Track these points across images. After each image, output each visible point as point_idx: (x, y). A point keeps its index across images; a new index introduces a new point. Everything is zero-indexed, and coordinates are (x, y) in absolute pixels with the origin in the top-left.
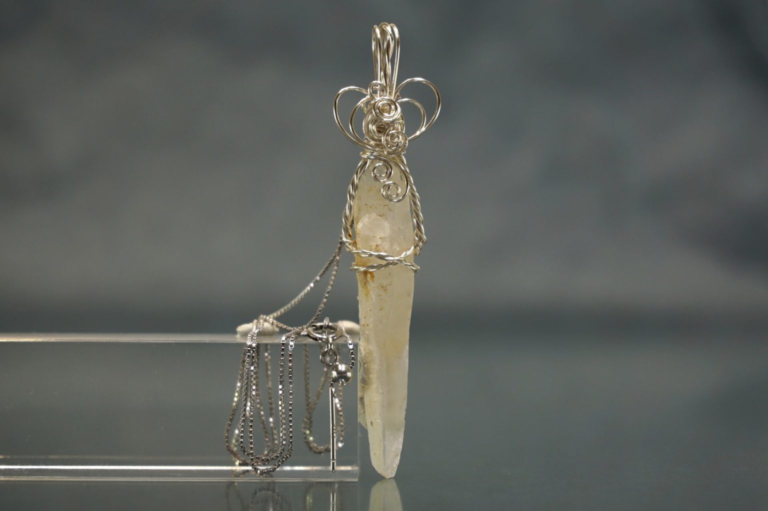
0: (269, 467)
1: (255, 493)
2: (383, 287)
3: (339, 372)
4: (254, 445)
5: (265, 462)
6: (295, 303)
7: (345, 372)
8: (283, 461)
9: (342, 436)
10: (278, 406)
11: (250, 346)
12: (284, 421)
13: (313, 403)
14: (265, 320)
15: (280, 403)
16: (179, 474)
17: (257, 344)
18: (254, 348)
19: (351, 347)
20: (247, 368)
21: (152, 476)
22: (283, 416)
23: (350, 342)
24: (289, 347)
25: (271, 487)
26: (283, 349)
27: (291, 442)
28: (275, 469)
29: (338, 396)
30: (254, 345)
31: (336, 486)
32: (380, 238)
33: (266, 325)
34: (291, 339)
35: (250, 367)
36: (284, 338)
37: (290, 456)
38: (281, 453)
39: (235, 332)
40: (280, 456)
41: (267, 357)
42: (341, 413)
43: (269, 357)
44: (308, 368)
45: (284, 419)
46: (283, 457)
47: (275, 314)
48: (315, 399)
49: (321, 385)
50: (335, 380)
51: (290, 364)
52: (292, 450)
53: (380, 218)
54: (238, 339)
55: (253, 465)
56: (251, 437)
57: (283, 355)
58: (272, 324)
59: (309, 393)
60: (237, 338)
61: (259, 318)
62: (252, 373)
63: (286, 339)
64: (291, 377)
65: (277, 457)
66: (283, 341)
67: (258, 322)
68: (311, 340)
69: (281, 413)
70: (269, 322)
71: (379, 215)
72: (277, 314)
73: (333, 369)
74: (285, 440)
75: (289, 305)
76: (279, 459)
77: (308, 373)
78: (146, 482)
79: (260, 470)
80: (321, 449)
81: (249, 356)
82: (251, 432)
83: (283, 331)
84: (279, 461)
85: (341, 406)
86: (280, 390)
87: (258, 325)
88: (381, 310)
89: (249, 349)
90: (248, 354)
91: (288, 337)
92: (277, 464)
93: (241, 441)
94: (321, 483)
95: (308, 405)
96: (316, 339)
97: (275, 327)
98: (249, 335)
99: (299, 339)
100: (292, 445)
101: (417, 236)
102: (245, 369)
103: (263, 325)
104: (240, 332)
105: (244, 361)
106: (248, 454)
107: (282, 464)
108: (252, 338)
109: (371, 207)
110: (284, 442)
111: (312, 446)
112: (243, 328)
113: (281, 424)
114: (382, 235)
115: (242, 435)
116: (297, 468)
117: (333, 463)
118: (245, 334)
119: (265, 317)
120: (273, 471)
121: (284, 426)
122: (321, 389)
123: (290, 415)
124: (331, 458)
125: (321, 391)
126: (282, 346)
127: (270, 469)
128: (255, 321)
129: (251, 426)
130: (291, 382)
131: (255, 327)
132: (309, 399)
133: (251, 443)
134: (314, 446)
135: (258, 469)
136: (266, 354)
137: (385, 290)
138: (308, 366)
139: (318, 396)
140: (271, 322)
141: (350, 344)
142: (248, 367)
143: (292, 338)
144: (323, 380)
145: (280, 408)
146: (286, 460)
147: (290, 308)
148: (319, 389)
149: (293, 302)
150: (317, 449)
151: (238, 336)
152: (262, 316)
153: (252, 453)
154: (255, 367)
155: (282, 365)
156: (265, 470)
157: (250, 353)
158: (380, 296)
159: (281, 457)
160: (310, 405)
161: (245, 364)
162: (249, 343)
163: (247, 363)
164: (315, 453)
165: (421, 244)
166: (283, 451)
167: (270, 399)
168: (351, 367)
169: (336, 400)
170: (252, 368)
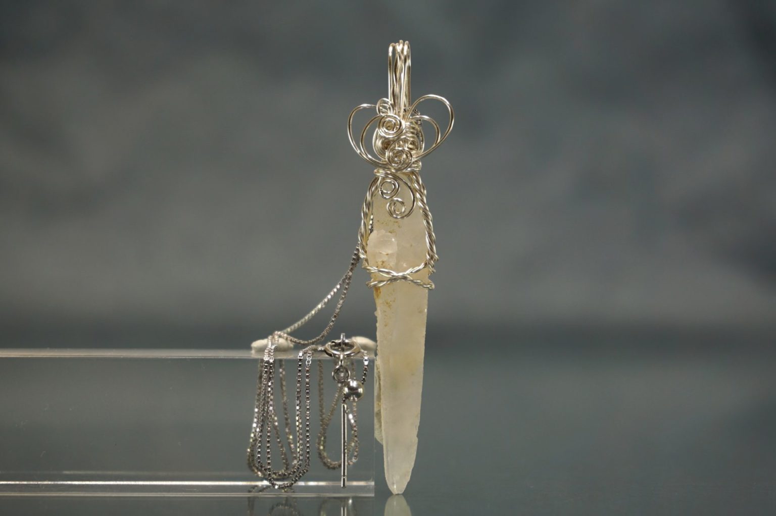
0: (286, 483)
1: (273, 508)
2: (387, 303)
3: (351, 388)
4: (271, 460)
5: (283, 478)
6: (309, 318)
7: (356, 389)
8: (300, 476)
9: (357, 452)
10: (295, 421)
11: (268, 362)
12: (301, 437)
13: (327, 419)
14: (280, 336)
15: (297, 418)
16: (195, 490)
17: (275, 360)
18: (272, 364)
19: (366, 363)
20: (264, 384)
21: (169, 491)
22: (301, 431)
23: (366, 358)
24: (307, 363)
25: (288, 502)
26: (300, 365)
27: (308, 458)
28: (292, 484)
29: (352, 412)
30: (271, 361)
31: (350, 501)
32: (387, 254)
33: (282, 341)
34: (309, 355)
35: (268, 383)
36: (301, 354)
37: (307, 471)
38: (298, 468)
39: (250, 348)
40: (297, 471)
41: (281, 373)
42: (355, 429)
43: (284, 373)
44: (322, 384)
45: (301, 434)
46: (300, 473)
47: (289, 330)
48: (329, 414)
49: (335, 400)
50: (347, 396)
51: (307, 380)
52: (309, 465)
53: (390, 234)
54: (253, 354)
55: (270, 480)
56: (269, 452)
57: (300, 371)
58: (287, 339)
59: (323, 409)
60: (251, 354)
61: (274, 334)
62: (269, 389)
63: (303, 355)
64: (308, 393)
65: (294, 472)
66: (300, 357)
67: (273, 338)
68: (327, 356)
69: (298, 429)
70: (283, 338)
71: (390, 232)
72: (291, 329)
73: (345, 386)
74: (302, 455)
75: (303, 320)
76: (296, 474)
77: (322, 389)
78: (164, 497)
79: (277, 485)
80: (335, 465)
81: (266, 371)
82: (268, 447)
83: (298, 347)
84: (296, 476)
85: (355, 421)
86: (297, 405)
87: (273, 340)
88: (386, 326)
89: (266, 364)
90: (265, 370)
91: (305, 353)
92: (294, 479)
93: (259, 457)
94: (335, 498)
95: (322, 420)
96: (330, 355)
97: (289, 342)
98: (266, 351)
99: (315, 355)
100: (309, 460)
101: (429, 254)
102: (262, 385)
103: (278, 341)
104: (255, 348)
105: (261, 377)
106: (265, 470)
107: (299, 479)
108: (269, 354)
109: (383, 223)
110: (301, 458)
111: (326, 462)
112: (258, 344)
113: (298, 439)
114: (390, 252)
115: (260, 450)
116: (312, 483)
117: (344, 479)
118: (261, 350)
119: (279, 333)
120: (290, 486)
121: (301, 442)
122: (335, 405)
123: (308, 431)
124: (342, 474)
125: (335, 407)
126: (299, 362)
127: (287, 484)
128: (270, 337)
129: (268, 442)
130: (308, 398)
131: (270, 343)
132: (324, 414)
133: (269, 458)
134: (328, 461)
135: (275, 484)
136: (281, 370)
137: (389, 306)
138: (322, 381)
139: (332, 411)
140: (285, 338)
141: (366, 360)
142: (266, 383)
143: (309, 353)
144: (337, 395)
145: (297, 423)
146: (303, 475)
147: (303, 323)
148: (333, 405)
149: (307, 318)
150: (331, 464)
151: (253, 352)
152: (276, 332)
153: (269, 469)
154: (272, 383)
155: (299, 381)
156: (282, 485)
157: (267, 368)
158: (385, 312)
159: (298, 473)
160: (325, 420)
161: (263, 380)
162: (266, 358)
163: (264, 379)
164: (329, 468)
165: (432, 262)
166: (300, 466)
167: (286, 414)
168: (363, 383)
169: (351, 416)
170: (270, 384)
